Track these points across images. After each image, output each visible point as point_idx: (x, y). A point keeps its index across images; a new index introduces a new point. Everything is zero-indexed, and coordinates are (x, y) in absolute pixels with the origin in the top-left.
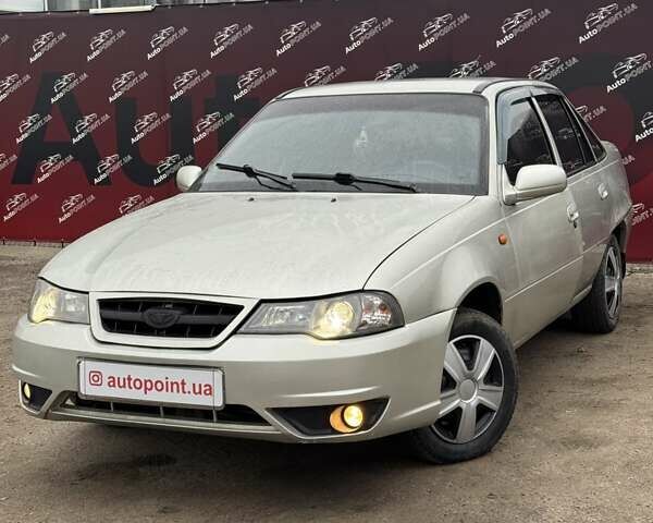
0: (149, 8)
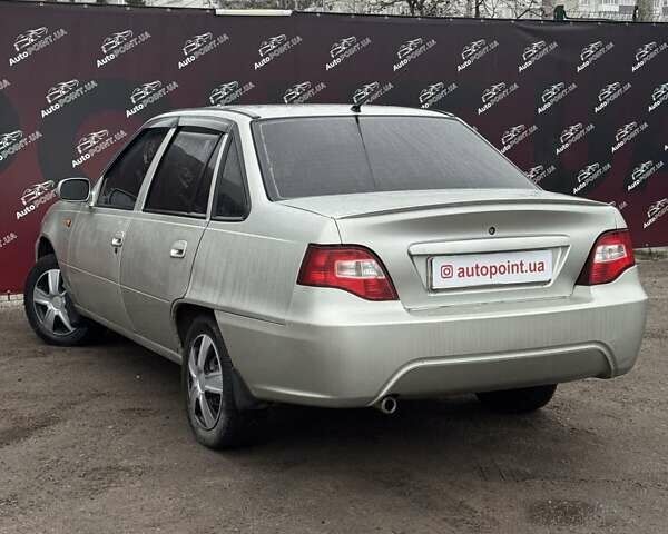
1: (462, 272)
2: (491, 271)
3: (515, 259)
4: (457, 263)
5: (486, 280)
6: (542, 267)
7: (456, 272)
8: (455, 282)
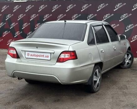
0: (26, 1)
1: (31, 55)
2: (37, 56)
3: (42, 54)
4: (30, 53)
5: (36, 58)
6: (48, 57)
7: (30, 55)
8: (30, 57)
